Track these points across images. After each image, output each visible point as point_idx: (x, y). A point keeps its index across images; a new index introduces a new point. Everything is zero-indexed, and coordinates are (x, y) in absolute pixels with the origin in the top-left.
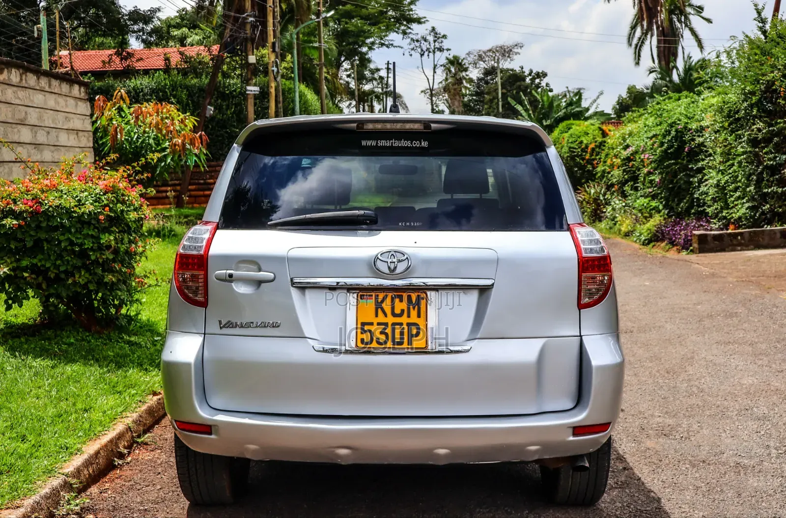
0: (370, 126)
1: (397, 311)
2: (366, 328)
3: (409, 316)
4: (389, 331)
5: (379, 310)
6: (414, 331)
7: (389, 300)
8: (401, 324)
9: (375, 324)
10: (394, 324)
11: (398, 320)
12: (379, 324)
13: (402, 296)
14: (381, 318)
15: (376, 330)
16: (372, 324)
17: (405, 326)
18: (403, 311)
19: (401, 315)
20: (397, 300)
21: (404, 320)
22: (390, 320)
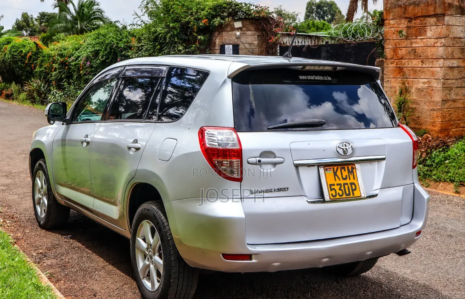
0: (307, 68)
1: (344, 177)
2: (332, 187)
3: (350, 179)
4: (342, 188)
5: (336, 177)
6: (354, 188)
7: (339, 170)
8: (347, 184)
9: (336, 185)
10: (344, 184)
11: (345, 182)
12: (338, 185)
13: (345, 167)
14: (338, 182)
15: (337, 188)
16: (334, 185)
17: (349, 185)
18: (346, 176)
19: (346, 179)
20: (343, 170)
21: (348, 181)
22: (342, 182)
